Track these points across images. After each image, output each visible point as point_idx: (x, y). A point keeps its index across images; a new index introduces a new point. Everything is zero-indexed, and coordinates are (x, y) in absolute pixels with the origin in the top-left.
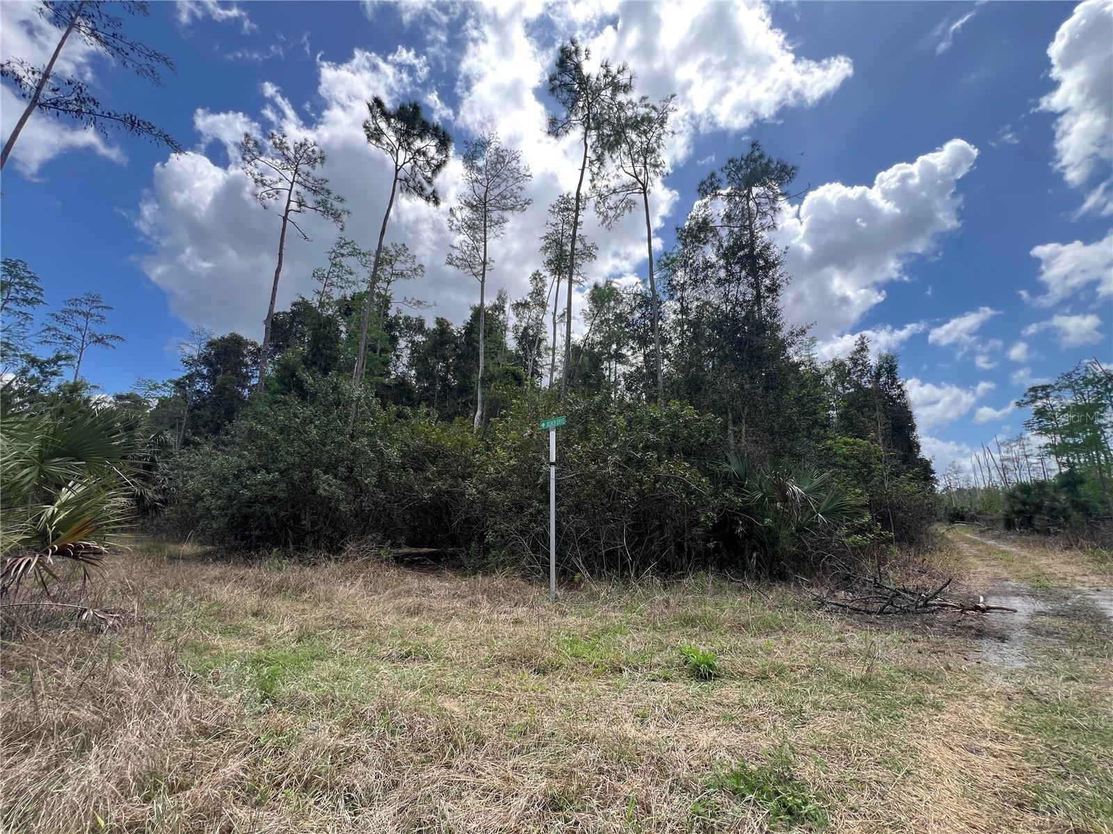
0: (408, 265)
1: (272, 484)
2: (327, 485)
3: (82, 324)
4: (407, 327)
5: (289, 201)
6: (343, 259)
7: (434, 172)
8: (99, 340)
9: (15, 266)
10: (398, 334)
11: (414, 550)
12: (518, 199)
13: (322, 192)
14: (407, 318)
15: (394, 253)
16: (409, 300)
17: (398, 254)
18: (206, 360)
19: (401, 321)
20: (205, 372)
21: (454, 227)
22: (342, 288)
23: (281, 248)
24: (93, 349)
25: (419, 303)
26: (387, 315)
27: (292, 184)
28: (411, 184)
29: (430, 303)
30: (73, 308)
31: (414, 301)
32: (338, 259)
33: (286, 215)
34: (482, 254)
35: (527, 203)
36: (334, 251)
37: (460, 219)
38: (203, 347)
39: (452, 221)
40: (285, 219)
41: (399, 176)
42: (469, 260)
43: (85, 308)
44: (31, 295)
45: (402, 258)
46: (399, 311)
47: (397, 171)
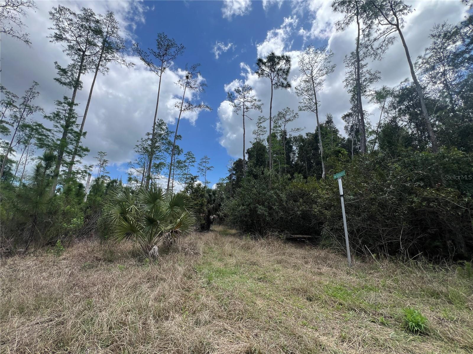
0: (291, 115)
1: (244, 210)
2: (261, 210)
3: (205, 165)
4: (295, 141)
5: (244, 109)
6: (261, 124)
7: (287, 74)
8: (209, 169)
9: (189, 153)
10: (292, 144)
11: (301, 236)
12: (328, 68)
13: (253, 101)
14: (294, 138)
15: (284, 113)
16: (294, 129)
17: (286, 112)
18: (234, 169)
19: (292, 139)
20: (234, 173)
21: (299, 94)
22: (263, 134)
23: (244, 126)
24: (208, 171)
25: (298, 129)
26: (286, 138)
27: (244, 103)
28: (278, 84)
29: (303, 128)
30: (202, 161)
31: (296, 129)
32: (259, 125)
33: (244, 114)
34: (314, 101)
35: (334, 67)
36: (258, 122)
37: (300, 89)
38: (232, 165)
39: (298, 92)
40: (244, 115)
41: (273, 84)
42: (308, 105)
43: (204, 160)
44: (193, 160)
45: (288, 113)
46: (290, 135)
47: (272, 82)
